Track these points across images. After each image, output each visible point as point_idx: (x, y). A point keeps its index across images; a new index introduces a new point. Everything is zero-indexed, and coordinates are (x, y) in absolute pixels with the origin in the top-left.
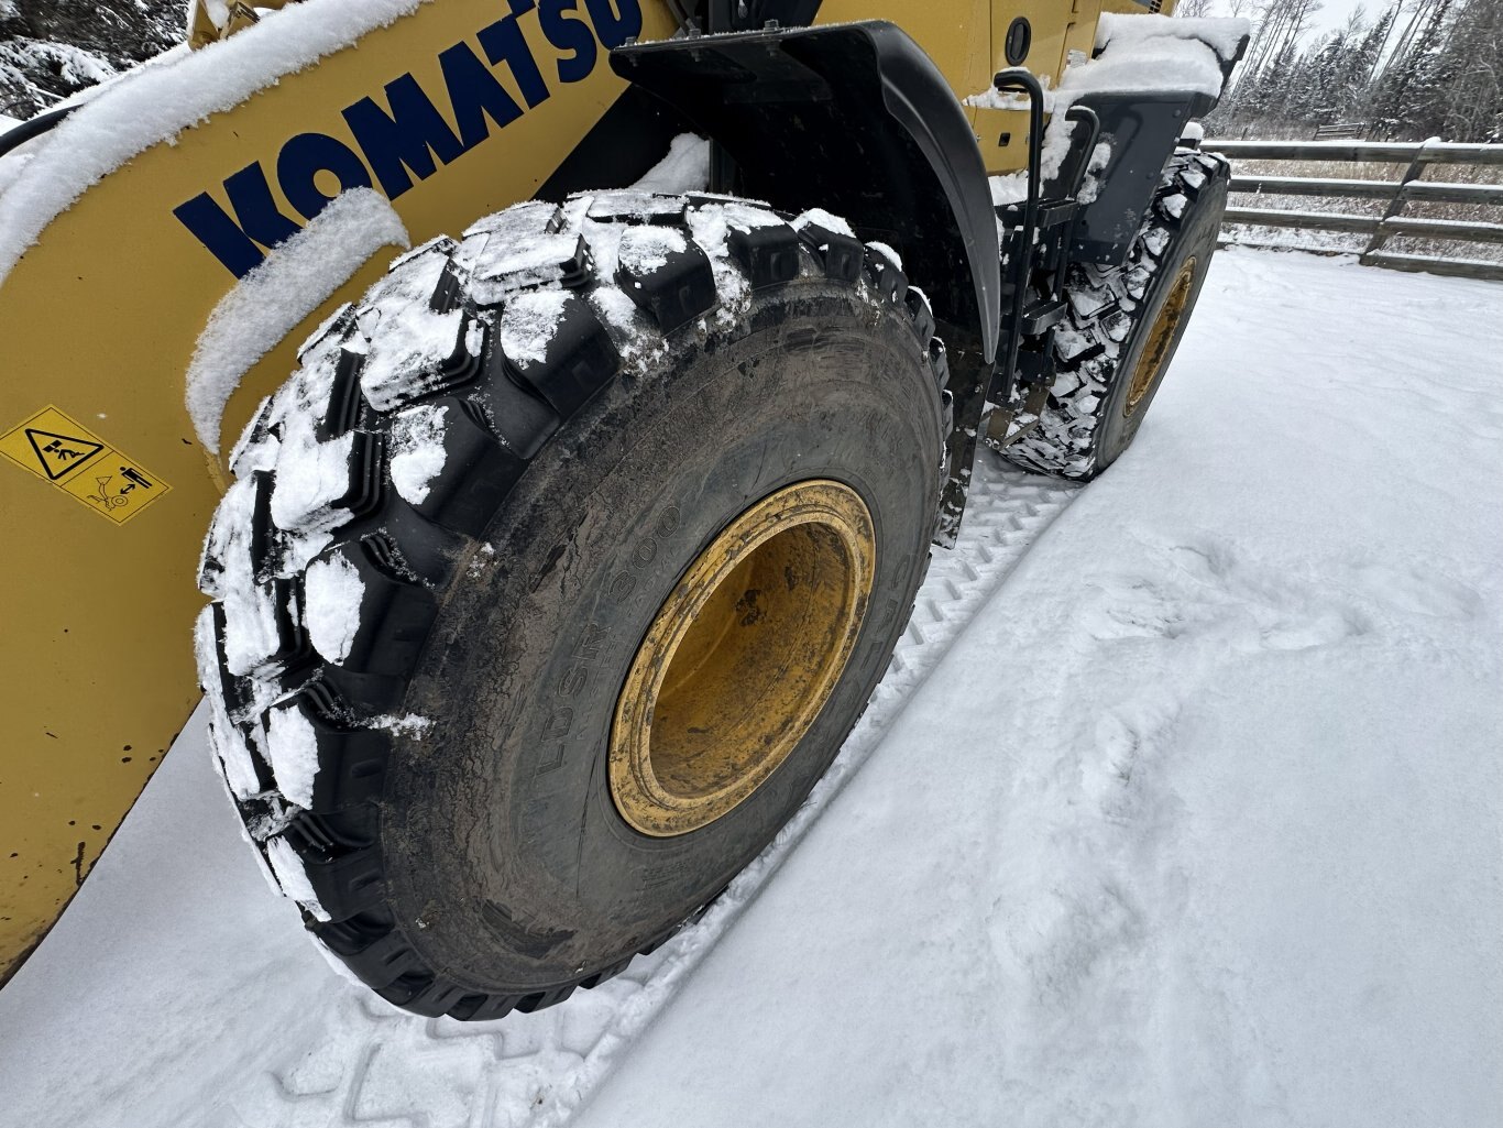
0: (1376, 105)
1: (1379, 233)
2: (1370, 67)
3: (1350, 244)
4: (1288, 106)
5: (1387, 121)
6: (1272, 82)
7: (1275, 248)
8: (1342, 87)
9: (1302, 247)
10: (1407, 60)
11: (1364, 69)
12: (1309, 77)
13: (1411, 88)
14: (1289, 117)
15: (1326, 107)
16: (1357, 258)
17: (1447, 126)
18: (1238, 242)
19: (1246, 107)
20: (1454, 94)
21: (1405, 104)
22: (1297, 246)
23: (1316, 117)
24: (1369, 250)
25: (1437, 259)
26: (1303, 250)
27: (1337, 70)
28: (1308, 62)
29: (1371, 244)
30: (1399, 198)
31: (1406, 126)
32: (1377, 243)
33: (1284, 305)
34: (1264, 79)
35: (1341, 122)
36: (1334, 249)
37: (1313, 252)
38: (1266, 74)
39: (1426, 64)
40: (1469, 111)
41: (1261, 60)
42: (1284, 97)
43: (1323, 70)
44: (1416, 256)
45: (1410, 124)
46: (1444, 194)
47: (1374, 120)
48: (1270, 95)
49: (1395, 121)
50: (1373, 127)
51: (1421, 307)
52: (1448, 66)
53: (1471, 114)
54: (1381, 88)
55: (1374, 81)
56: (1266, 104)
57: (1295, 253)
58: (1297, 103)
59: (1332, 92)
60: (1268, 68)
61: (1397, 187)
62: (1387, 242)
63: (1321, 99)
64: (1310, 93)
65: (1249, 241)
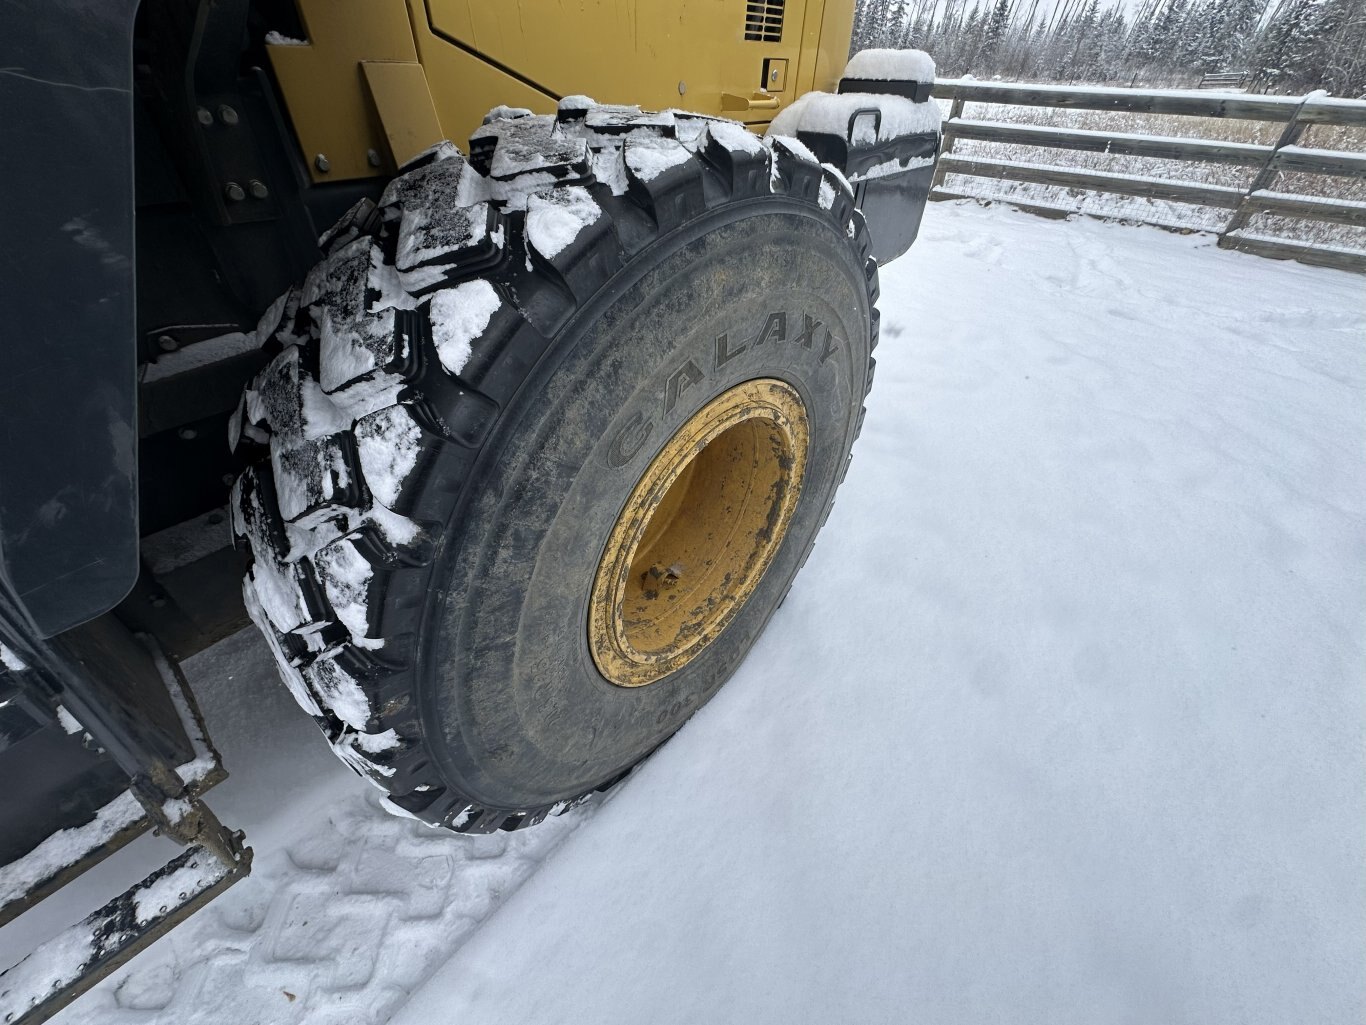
0: (1260, 55)
1: (1241, 208)
2: (1258, 17)
3: (1210, 219)
4: (1178, 53)
5: (1269, 71)
6: (1165, 28)
7: (1123, 221)
8: (1230, 35)
9: (1154, 221)
10: (1293, 10)
11: (1251, 19)
12: (1200, 24)
13: (1294, 39)
14: (1178, 64)
15: (1213, 55)
16: (1215, 239)
17: (1325, 78)
18: (1082, 211)
19: (1139, 53)
20: (1335, 45)
21: (1288, 55)
22: (1148, 220)
23: (1203, 65)
24: (1229, 229)
25: (1307, 244)
26: (1154, 225)
27: (1226, 18)
28: (1200, 9)
29: (1232, 223)
30: (1270, 168)
31: (1286, 77)
32: (1240, 222)
33: (1112, 312)
34: (1158, 25)
35: (1226, 71)
36: (1189, 226)
37: (1165, 228)
38: (1160, 20)
39: (1310, 15)
40: (1348, 62)
41: (1157, 6)
42: (1175, 43)
43: (1213, 18)
44: (1283, 239)
45: (1290, 75)
46: (1323, 164)
47: (1256, 70)
48: (1161, 41)
49: (1276, 72)
50: (1255, 76)
51: (1283, 322)
52: (1330, 17)
53: (1349, 67)
54: (1266, 38)
55: (1261, 31)
56: (1157, 50)
57: (1145, 228)
58: (1187, 50)
59: (1220, 40)
60: (1162, 13)
61: (1270, 152)
62: (1253, 219)
63: (1209, 48)
64: (1199, 41)
65: (1096, 211)
